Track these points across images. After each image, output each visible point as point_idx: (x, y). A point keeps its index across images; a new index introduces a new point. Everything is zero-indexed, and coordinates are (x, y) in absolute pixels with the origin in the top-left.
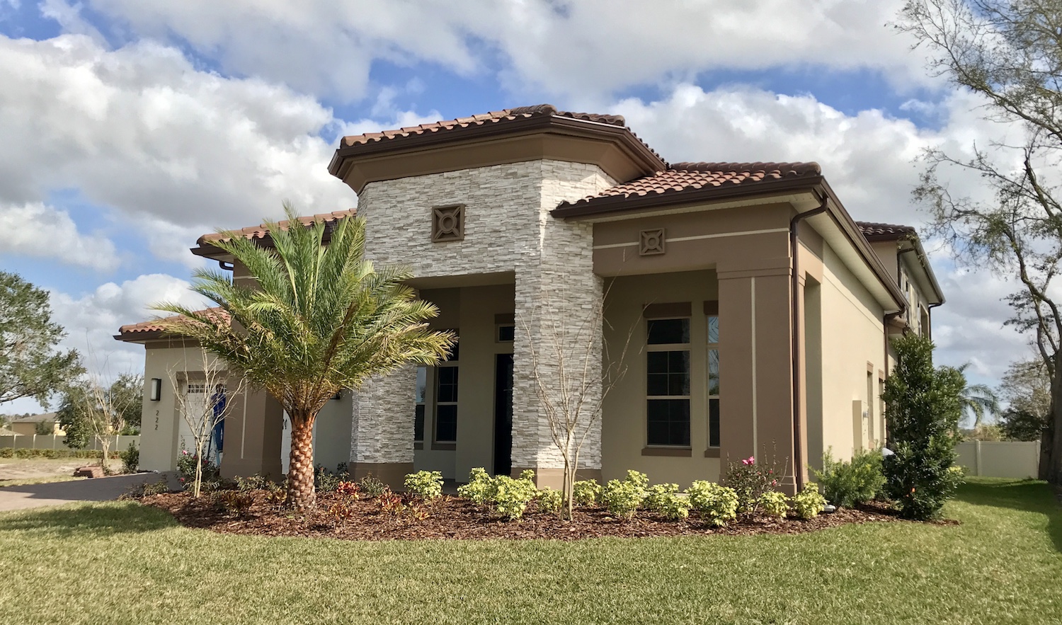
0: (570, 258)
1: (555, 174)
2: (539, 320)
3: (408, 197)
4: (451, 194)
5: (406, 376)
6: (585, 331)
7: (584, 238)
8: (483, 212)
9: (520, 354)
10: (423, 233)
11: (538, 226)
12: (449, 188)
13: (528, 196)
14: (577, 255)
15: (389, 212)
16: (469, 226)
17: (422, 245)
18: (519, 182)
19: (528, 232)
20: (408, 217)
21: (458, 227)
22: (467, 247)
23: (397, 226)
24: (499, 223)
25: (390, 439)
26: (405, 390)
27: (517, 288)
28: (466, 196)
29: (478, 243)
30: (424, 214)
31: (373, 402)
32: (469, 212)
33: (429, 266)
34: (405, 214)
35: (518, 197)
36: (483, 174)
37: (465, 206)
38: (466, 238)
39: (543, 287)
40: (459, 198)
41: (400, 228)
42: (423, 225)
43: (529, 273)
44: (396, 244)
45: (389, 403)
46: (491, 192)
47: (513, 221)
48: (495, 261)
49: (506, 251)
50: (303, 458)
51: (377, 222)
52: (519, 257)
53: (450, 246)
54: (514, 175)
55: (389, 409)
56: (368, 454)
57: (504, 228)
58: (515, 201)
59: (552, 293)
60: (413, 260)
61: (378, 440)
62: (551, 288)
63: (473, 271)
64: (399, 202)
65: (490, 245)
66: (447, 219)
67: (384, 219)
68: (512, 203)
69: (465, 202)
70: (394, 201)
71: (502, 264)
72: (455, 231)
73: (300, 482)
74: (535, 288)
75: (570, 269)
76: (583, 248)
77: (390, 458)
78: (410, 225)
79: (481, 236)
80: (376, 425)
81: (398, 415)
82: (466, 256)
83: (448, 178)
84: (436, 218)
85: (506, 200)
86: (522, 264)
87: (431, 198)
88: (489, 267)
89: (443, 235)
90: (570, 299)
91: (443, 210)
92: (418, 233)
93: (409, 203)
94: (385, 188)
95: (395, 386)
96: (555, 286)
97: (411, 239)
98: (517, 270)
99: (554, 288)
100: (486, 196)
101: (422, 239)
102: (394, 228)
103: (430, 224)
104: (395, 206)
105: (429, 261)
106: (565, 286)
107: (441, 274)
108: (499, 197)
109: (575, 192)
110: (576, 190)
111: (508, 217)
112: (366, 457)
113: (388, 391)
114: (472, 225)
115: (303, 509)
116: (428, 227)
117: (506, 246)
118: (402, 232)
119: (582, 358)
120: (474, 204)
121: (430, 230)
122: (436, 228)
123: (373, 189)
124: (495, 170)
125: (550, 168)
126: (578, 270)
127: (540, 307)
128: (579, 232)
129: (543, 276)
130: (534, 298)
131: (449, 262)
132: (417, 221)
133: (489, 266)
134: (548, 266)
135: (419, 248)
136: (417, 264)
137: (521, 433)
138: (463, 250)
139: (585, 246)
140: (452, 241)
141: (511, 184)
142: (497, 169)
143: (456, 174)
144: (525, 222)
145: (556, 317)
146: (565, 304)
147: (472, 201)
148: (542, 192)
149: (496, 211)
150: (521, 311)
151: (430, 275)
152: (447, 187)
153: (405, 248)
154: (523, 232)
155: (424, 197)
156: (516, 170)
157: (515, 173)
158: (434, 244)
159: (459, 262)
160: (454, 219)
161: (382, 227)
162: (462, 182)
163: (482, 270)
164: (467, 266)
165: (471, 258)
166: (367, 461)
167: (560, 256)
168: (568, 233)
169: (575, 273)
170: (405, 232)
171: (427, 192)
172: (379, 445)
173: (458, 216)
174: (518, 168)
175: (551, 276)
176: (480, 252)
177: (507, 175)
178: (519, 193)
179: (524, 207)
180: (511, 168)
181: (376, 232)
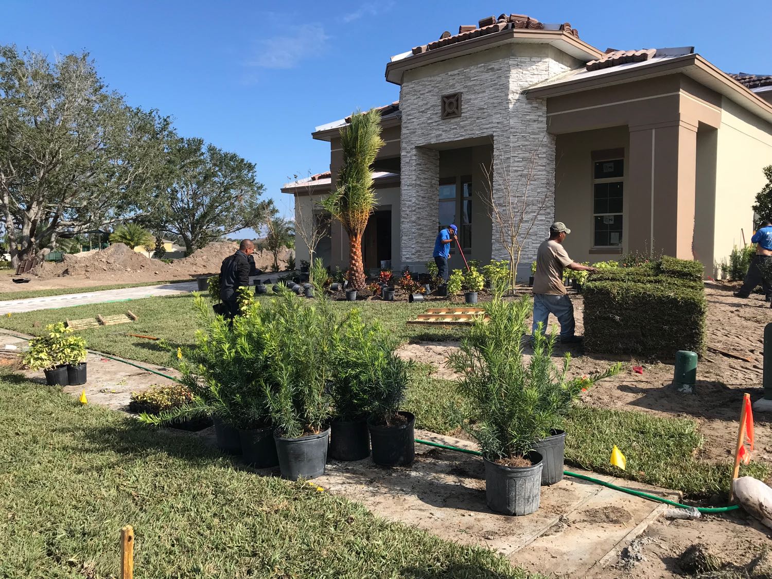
0: (530, 123)
1: (520, 66)
2: (509, 166)
3: (427, 90)
4: (453, 85)
5: (431, 207)
6: (541, 173)
7: (540, 109)
8: (473, 97)
9: (497, 190)
10: (436, 114)
11: (508, 103)
12: (451, 82)
13: (501, 83)
14: (535, 121)
15: (416, 101)
16: (464, 107)
17: (436, 122)
18: (495, 74)
19: (501, 107)
20: (427, 104)
21: (457, 108)
22: (464, 121)
23: (421, 110)
24: (483, 103)
25: (421, 247)
26: (431, 216)
27: (495, 146)
28: (462, 86)
29: (470, 118)
30: (436, 101)
31: (410, 225)
32: (465, 97)
33: (441, 135)
34: (425, 102)
35: (495, 84)
36: (473, 70)
37: (462, 93)
38: (463, 115)
39: (511, 145)
40: (458, 88)
41: (422, 112)
42: (436, 108)
43: (502, 135)
44: (421, 122)
45: (420, 225)
46: (478, 82)
47: (491, 101)
48: (481, 129)
49: (487, 122)
51: (409, 109)
52: (496, 125)
53: (453, 121)
54: (492, 69)
55: (420, 229)
56: (408, 256)
57: (486, 107)
58: (493, 87)
59: (518, 148)
60: (431, 132)
61: (413, 248)
62: (517, 144)
63: (467, 137)
64: (421, 94)
65: (478, 118)
66: (451, 103)
67: (413, 107)
68: (491, 89)
69: (462, 90)
70: (418, 94)
71: (485, 131)
72: (455, 110)
74: (506, 146)
75: (530, 131)
76: (539, 116)
77: (422, 259)
78: (428, 109)
79: (472, 112)
80: (412, 239)
81: (427, 232)
82: (463, 127)
83: (451, 75)
84: (444, 103)
85: (488, 87)
86: (498, 130)
87: (440, 90)
88: (477, 133)
89: (448, 114)
90: (530, 151)
91: (448, 97)
92: (433, 114)
93: (428, 94)
94: (413, 86)
95: (424, 214)
96: (519, 143)
97: (430, 118)
98: (494, 134)
99: (519, 145)
100: (475, 85)
101: (436, 118)
102: (419, 112)
103: (440, 107)
104: (419, 97)
105: (440, 132)
106: (527, 143)
107: (448, 140)
108: (483, 86)
109: (533, 78)
110: (534, 76)
111: (489, 98)
112: (407, 258)
113: (419, 218)
114: (466, 106)
116: (439, 109)
117: (488, 118)
118: (424, 114)
119: (539, 190)
120: (467, 92)
121: (440, 111)
122: (444, 109)
123: (409, 86)
124: (480, 67)
125: (515, 63)
126: (536, 131)
127: (510, 158)
128: (537, 105)
129: (511, 137)
130: (506, 152)
131: (452, 132)
132: (432, 106)
133: (477, 132)
134: (515, 130)
135: (434, 124)
136: (433, 135)
137: (498, 241)
138: (461, 123)
139: (541, 114)
140: (453, 118)
141: (490, 76)
142: (482, 66)
143: (456, 72)
144: (500, 101)
145: (521, 164)
146: (527, 155)
147: (466, 90)
148: (511, 80)
149: (481, 95)
150: (497, 161)
151: (441, 141)
152: (450, 81)
153: (426, 125)
154: (497, 108)
155: (436, 90)
156: (493, 66)
157: (493, 68)
158: (443, 121)
159: (458, 131)
160: (455, 103)
161: (412, 112)
162: (459, 77)
163: (472, 136)
164: (463, 133)
165: (466, 128)
166: (408, 261)
167: (523, 122)
168: (529, 106)
169: (534, 133)
170: (425, 114)
171: (438, 86)
172: (414, 251)
173: (457, 100)
174: (495, 65)
175: (517, 137)
176: (471, 124)
177: (488, 69)
178: (495, 82)
179: (499, 91)
180: (490, 65)
181: (409, 115)
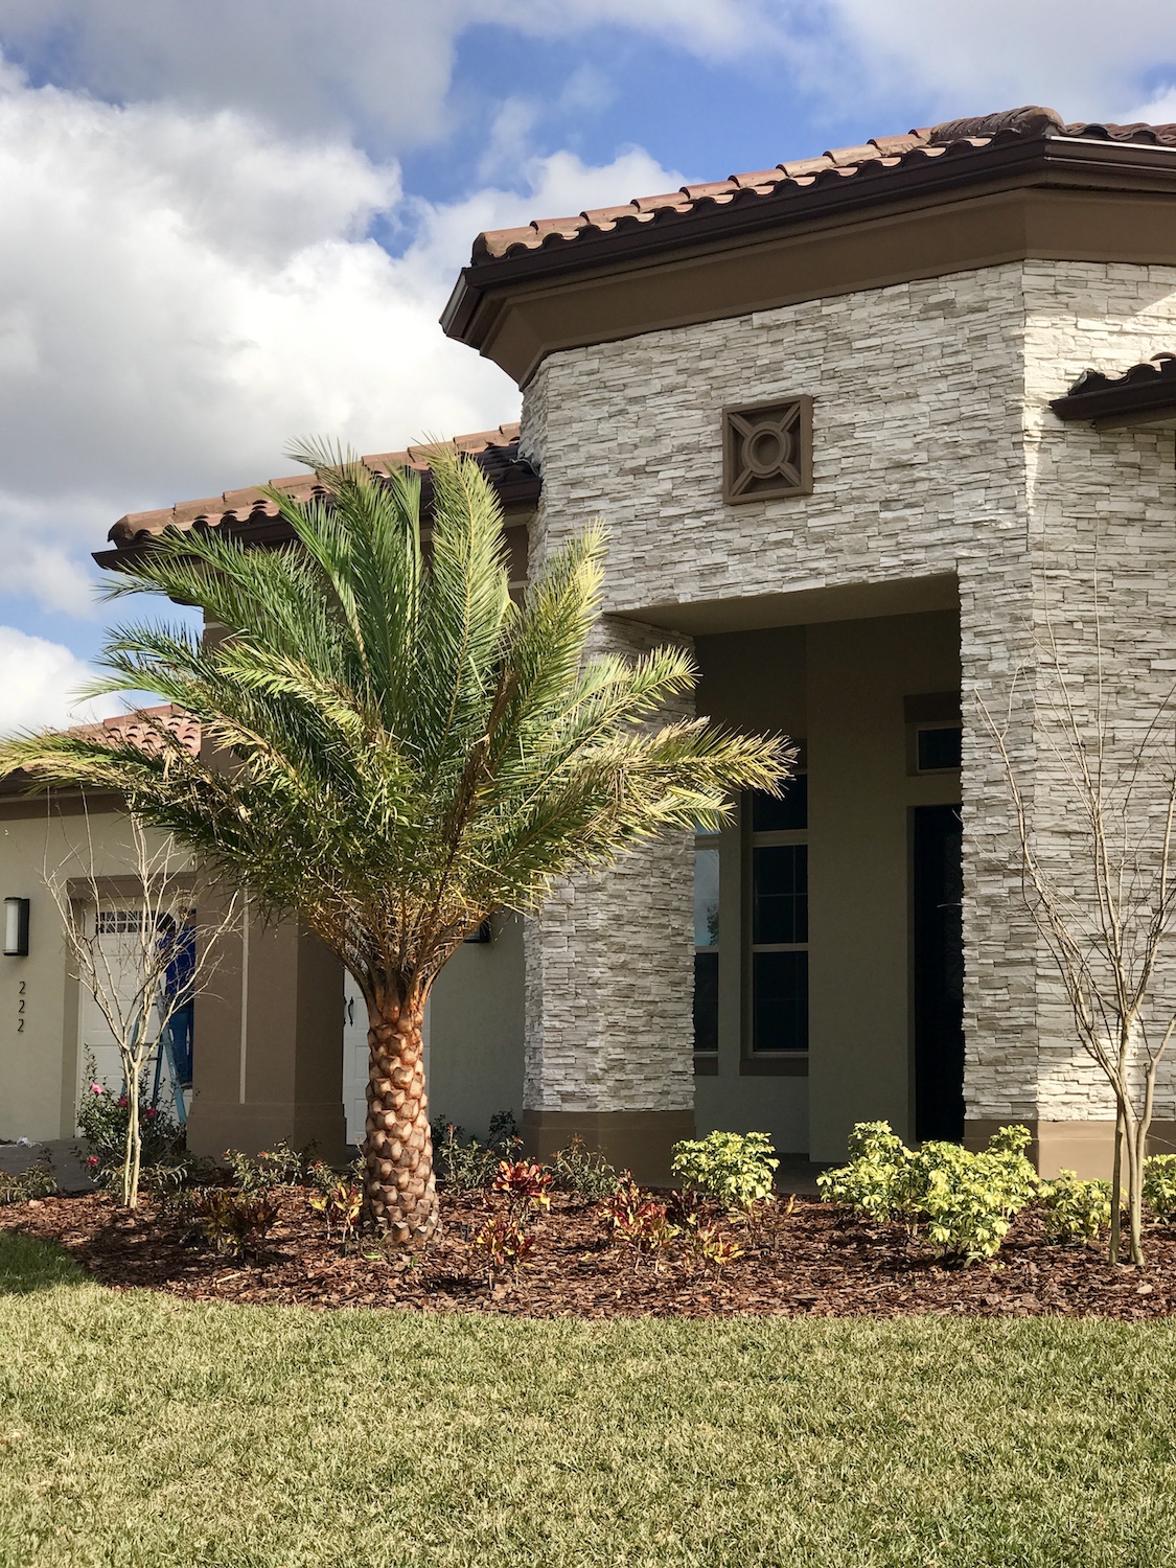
0: (1112, 530)
1: (1064, 299)
2: (1029, 706)
3: (657, 385)
4: (773, 370)
5: (664, 874)
6: (1162, 735)
7: (1152, 473)
8: (864, 415)
9: (979, 803)
10: (700, 480)
11: (1018, 445)
12: (766, 354)
13: (987, 363)
14: (1130, 521)
15: (605, 428)
16: (825, 455)
17: (699, 514)
18: (959, 327)
19: (992, 463)
20: (657, 438)
21: (795, 458)
22: (822, 513)
23: (629, 464)
24: (908, 444)
25: (627, 1047)
26: (665, 910)
27: (965, 621)
28: (815, 373)
29: (853, 500)
30: (699, 428)
31: (580, 947)
32: (825, 417)
33: (718, 569)
34: (650, 433)
35: (962, 368)
36: (861, 311)
37: (814, 400)
38: (818, 488)
39: (1038, 616)
40: (795, 381)
41: (637, 471)
42: (699, 459)
43: (999, 576)
44: (629, 513)
45: (622, 949)
46: (885, 360)
47: (947, 435)
48: (900, 548)
49: (930, 520)
50: (400, 1099)
51: (576, 458)
52: (968, 533)
53: (774, 511)
54: (947, 308)
55: (624, 965)
56: (570, 1087)
57: (922, 457)
58: (953, 379)
59: (1064, 631)
60: (676, 556)
61: (594, 1051)
62: (1061, 616)
63: (842, 579)
64: (633, 400)
65: (886, 504)
66: (765, 440)
67: (595, 449)
68: (942, 385)
69: (814, 390)
70: (618, 398)
71: (920, 555)
72: (788, 470)
73: (396, 1162)
74: (1017, 619)
75: (1112, 562)
76: (1148, 502)
77: (631, 1098)
78: (663, 460)
79: (859, 480)
80: (591, 1009)
81: (649, 981)
82: (819, 539)
83: (763, 327)
84: (734, 438)
85: (927, 379)
86: (976, 553)
87: (719, 384)
88: (884, 564)
89: (755, 484)
90: (1116, 645)
91: (753, 414)
92: (686, 481)
93: (660, 401)
94: (595, 364)
95: (638, 902)
96: (1072, 610)
97: (668, 499)
98: (962, 570)
99: (1070, 616)
100: (873, 370)
101: (696, 499)
102: (622, 472)
103: (717, 456)
104: (622, 412)
105: (719, 557)
106: (1100, 611)
107: (752, 590)
108: (905, 372)
109: (1119, 346)
110: (1123, 339)
111: (933, 425)
112: (566, 1097)
113: (617, 918)
114: (835, 453)
115: (406, 1235)
116: (712, 463)
117: (931, 506)
118: (644, 481)
119: (1156, 810)
120: (838, 395)
121: (718, 471)
122: (734, 464)
123: (564, 371)
124: (893, 298)
125: (1047, 283)
126: (1137, 562)
127: (1032, 670)
128: (1135, 457)
129: (1036, 583)
130: (1016, 647)
131: (772, 556)
132: (683, 449)
133: (887, 561)
134: (1052, 557)
135: (690, 523)
136: (685, 567)
137: (989, 1024)
138: (811, 522)
139: (1154, 494)
140: (781, 499)
141: (938, 335)
142: (899, 296)
143: (786, 314)
144: (983, 435)
145: (1077, 698)
146: (1104, 659)
147: (831, 387)
148: (1029, 351)
149: (899, 410)
150: (977, 685)
151: (722, 594)
152: (762, 351)
153: (652, 525)
154: (978, 464)
155: (699, 384)
156: (952, 295)
157: (950, 303)
158: (730, 511)
159: (801, 555)
160: (785, 439)
161: (589, 471)
162: (801, 336)
163: (864, 575)
164: (822, 565)
165: (833, 544)
166: (569, 1107)
167: (1083, 525)
168: (1106, 461)
169: (1129, 573)
170: (650, 480)
171: (708, 369)
172: (599, 1063)
173: (795, 428)
174: (957, 289)
175: (1060, 583)
176: (856, 525)
177: (928, 308)
178: (963, 358)
179: (978, 395)
180: (937, 291)
181: (574, 484)
